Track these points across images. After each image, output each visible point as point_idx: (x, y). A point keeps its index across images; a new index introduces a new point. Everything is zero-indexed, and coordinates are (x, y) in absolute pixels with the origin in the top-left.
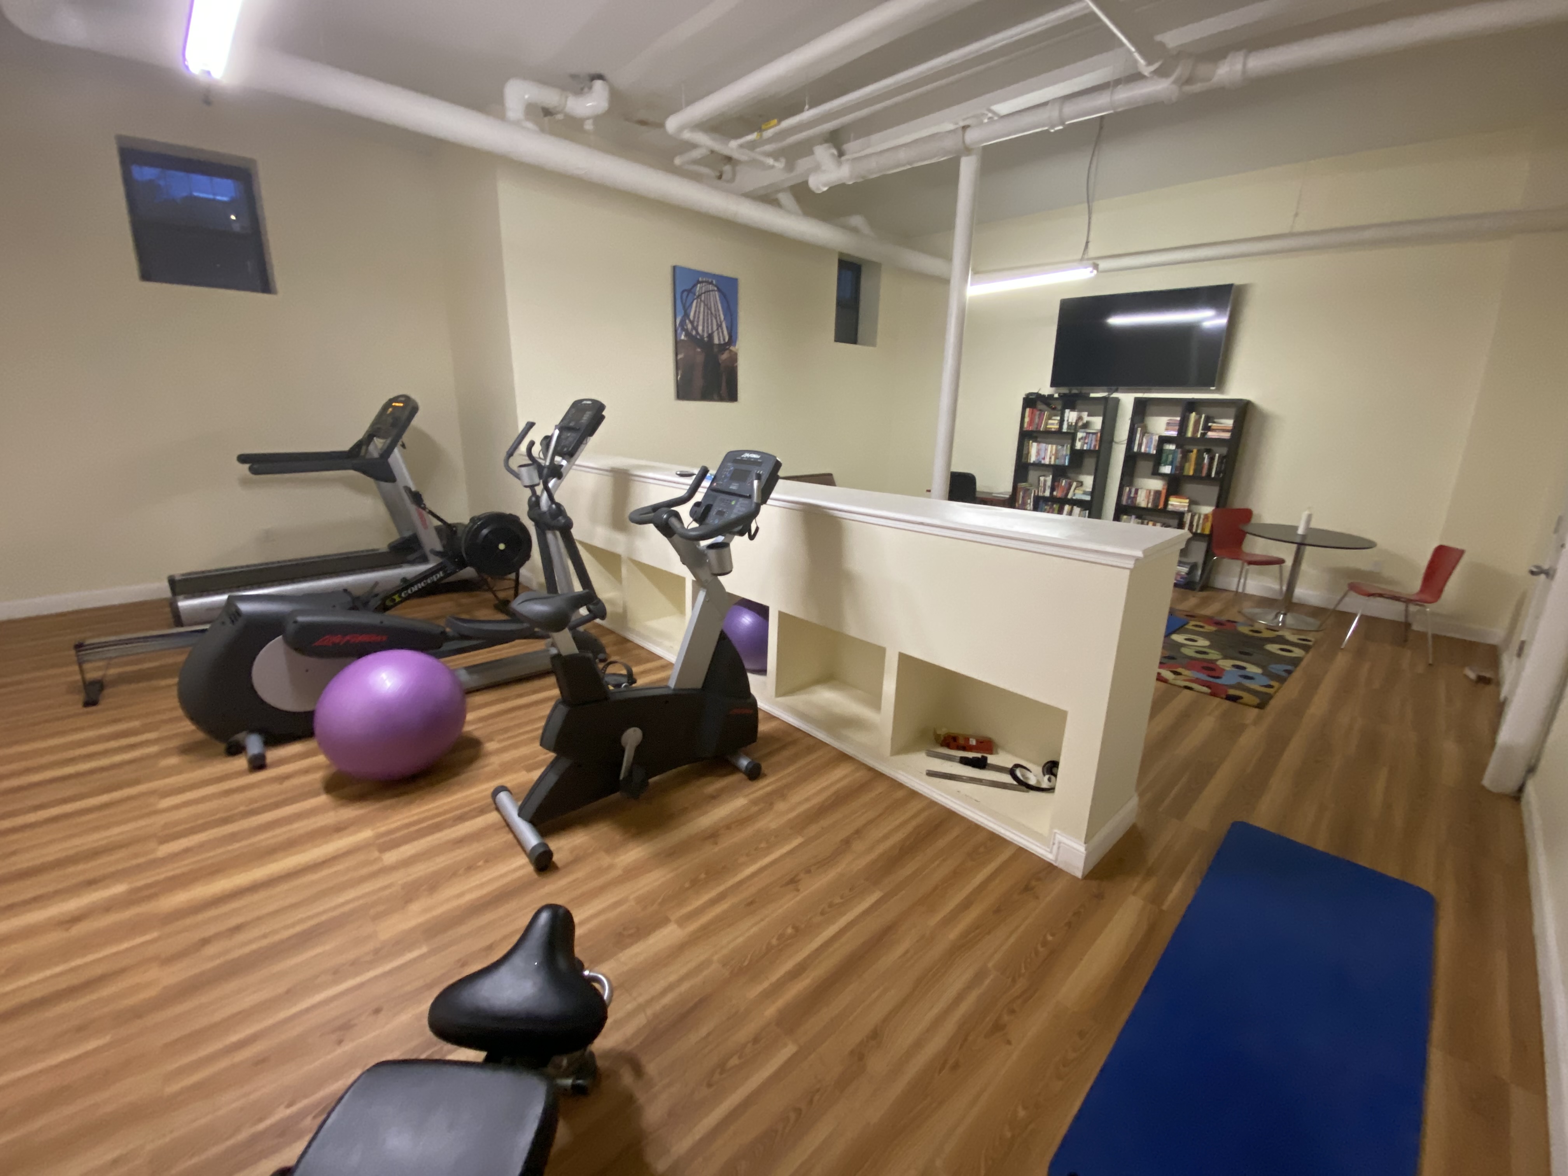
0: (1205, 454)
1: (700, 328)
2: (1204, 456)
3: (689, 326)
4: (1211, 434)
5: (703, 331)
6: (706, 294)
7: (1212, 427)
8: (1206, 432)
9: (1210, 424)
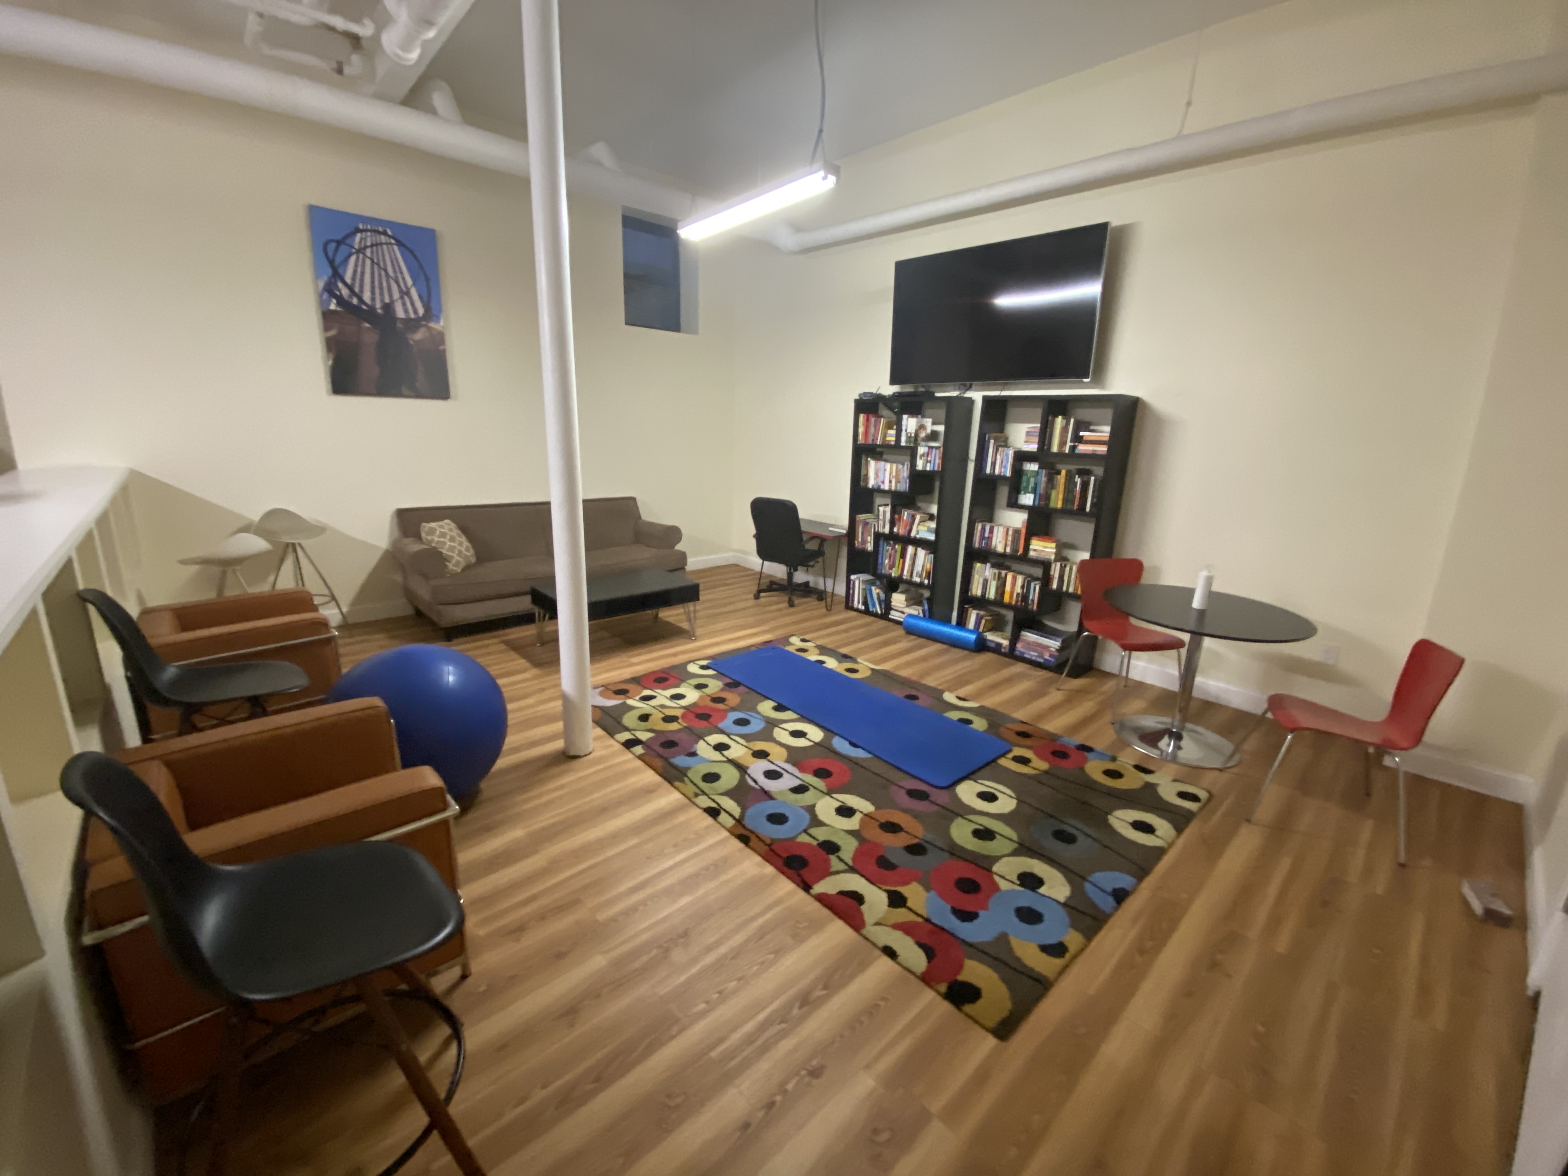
0: (1077, 476)
1: (367, 296)
2: (1076, 480)
3: (345, 292)
4: (1082, 448)
5: (373, 299)
6: (375, 248)
7: (1084, 438)
8: (1076, 444)
9: (1082, 434)
